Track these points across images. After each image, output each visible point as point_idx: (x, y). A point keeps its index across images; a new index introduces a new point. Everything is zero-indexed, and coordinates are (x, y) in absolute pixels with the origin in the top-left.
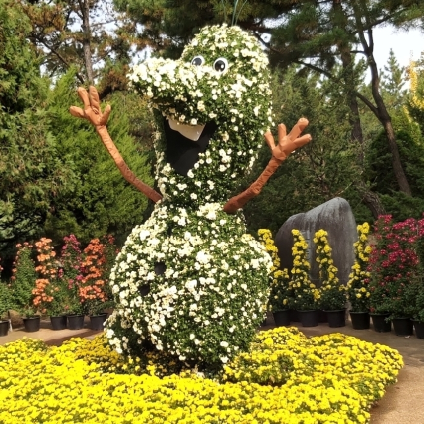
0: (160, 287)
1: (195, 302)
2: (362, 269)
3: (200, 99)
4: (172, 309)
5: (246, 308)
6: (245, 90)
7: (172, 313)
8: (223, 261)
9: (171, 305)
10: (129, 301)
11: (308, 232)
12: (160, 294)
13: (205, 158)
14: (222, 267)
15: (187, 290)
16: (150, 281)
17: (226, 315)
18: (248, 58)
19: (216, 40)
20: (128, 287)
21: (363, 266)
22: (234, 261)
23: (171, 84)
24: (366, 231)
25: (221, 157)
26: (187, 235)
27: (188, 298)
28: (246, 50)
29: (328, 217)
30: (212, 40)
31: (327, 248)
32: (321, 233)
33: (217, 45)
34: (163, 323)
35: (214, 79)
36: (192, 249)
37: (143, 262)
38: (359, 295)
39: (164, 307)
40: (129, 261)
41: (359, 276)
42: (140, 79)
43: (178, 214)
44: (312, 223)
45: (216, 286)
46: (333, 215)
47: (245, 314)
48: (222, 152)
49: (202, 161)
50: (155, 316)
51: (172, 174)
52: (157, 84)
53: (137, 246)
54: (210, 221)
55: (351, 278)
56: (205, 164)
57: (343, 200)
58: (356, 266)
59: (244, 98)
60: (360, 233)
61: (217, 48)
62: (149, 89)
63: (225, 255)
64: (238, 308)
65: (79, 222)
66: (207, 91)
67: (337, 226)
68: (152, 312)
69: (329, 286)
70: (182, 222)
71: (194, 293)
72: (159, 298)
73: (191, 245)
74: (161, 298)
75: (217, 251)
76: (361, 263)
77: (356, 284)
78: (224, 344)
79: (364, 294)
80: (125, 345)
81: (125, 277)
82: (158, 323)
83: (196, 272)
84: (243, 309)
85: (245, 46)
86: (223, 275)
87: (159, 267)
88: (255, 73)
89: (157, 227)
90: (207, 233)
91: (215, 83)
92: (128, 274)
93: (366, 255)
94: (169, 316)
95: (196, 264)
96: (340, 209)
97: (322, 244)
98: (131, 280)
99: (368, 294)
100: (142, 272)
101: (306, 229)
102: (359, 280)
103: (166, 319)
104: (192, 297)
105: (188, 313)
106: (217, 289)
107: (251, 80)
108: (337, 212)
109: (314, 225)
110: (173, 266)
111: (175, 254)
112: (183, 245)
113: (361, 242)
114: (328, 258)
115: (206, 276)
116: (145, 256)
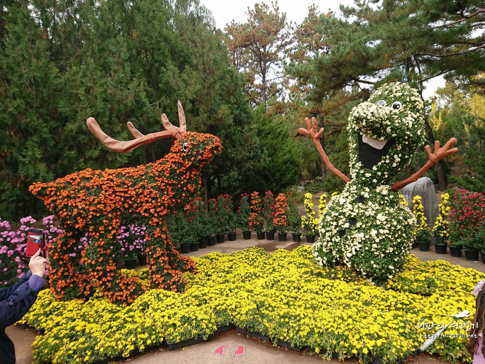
0: (353, 232)
1: (375, 243)
2: (443, 220)
3: (389, 126)
4: (360, 246)
5: (405, 248)
6: (413, 120)
7: (360, 248)
8: (393, 220)
9: (359, 243)
10: (331, 238)
11: (407, 196)
12: (353, 237)
13: (385, 160)
14: (393, 224)
15: (371, 236)
16: (346, 228)
17: (394, 251)
18: (415, 101)
19: (394, 91)
20: (331, 231)
21: (444, 217)
22: (400, 220)
23: (376, 118)
24: (448, 198)
25: (394, 159)
26: (370, 203)
27: (372, 240)
28: (414, 97)
29: (420, 188)
30: (391, 91)
31: (421, 206)
32: (418, 198)
33: (395, 94)
34: (354, 253)
35: (395, 114)
36: (374, 212)
37: (342, 217)
38: (442, 235)
39: (355, 243)
40: (332, 216)
41: (442, 223)
42: (360, 115)
43: (364, 190)
44: (409, 192)
45: (388, 234)
46: (423, 187)
47: (403, 251)
48: (396, 156)
49: (383, 161)
50: (349, 249)
51: (362, 168)
52: (369, 118)
53: (338, 208)
54: (384, 196)
55: (436, 225)
56: (385, 163)
57: (429, 179)
58: (440, 218)
59: (413, 125)
60: (443, 199)
61: (395, 96)
62: (364, 120)
63: (394, 217)
64: (400, 248)
65: (266, 182)
66: (392, 122)
67: (425, 193)
68: (347, 246)
69: (422, 228)
70: (366, 195)
71: (376, 238)
72: (351, 238)
73: (373, 210)
74: (353, 239)
75: (389, 214)
76: (443, 216)
77: (440, 228)
78: (391, 267)
79: (445, 234)
80: (325, 262)
81: (330, 224)
82: (351, 252)
83: (377, 226)
84: (403, 248)
85: (413, 95)
86: (393, 228)
87: (352, 221)
88: (418, 111)
89: (350, 197)
90: (382, 202)
91: (397, 116)
92: (332, 223)
93: (446, 212)
94: (358, 249)
95: (378, 221)
96: (427, 184)
97: (417, 203)
98: (333, 227)
99: (448, 235)
100: (340, 223)
101: (406, 194)
102: (442, 226)
103: (356, 250)
104: (374, 240)
105: (371, 249)
106: (390, 236)
107: (416, 114)
108: (426, 185)
109: (411, 193)
110: (362, 221)
111: (363, 214)
112: (367, 209)
113: (444, 204)
114: (421, 212)
115: (384, 229)
116: (344, 214)
